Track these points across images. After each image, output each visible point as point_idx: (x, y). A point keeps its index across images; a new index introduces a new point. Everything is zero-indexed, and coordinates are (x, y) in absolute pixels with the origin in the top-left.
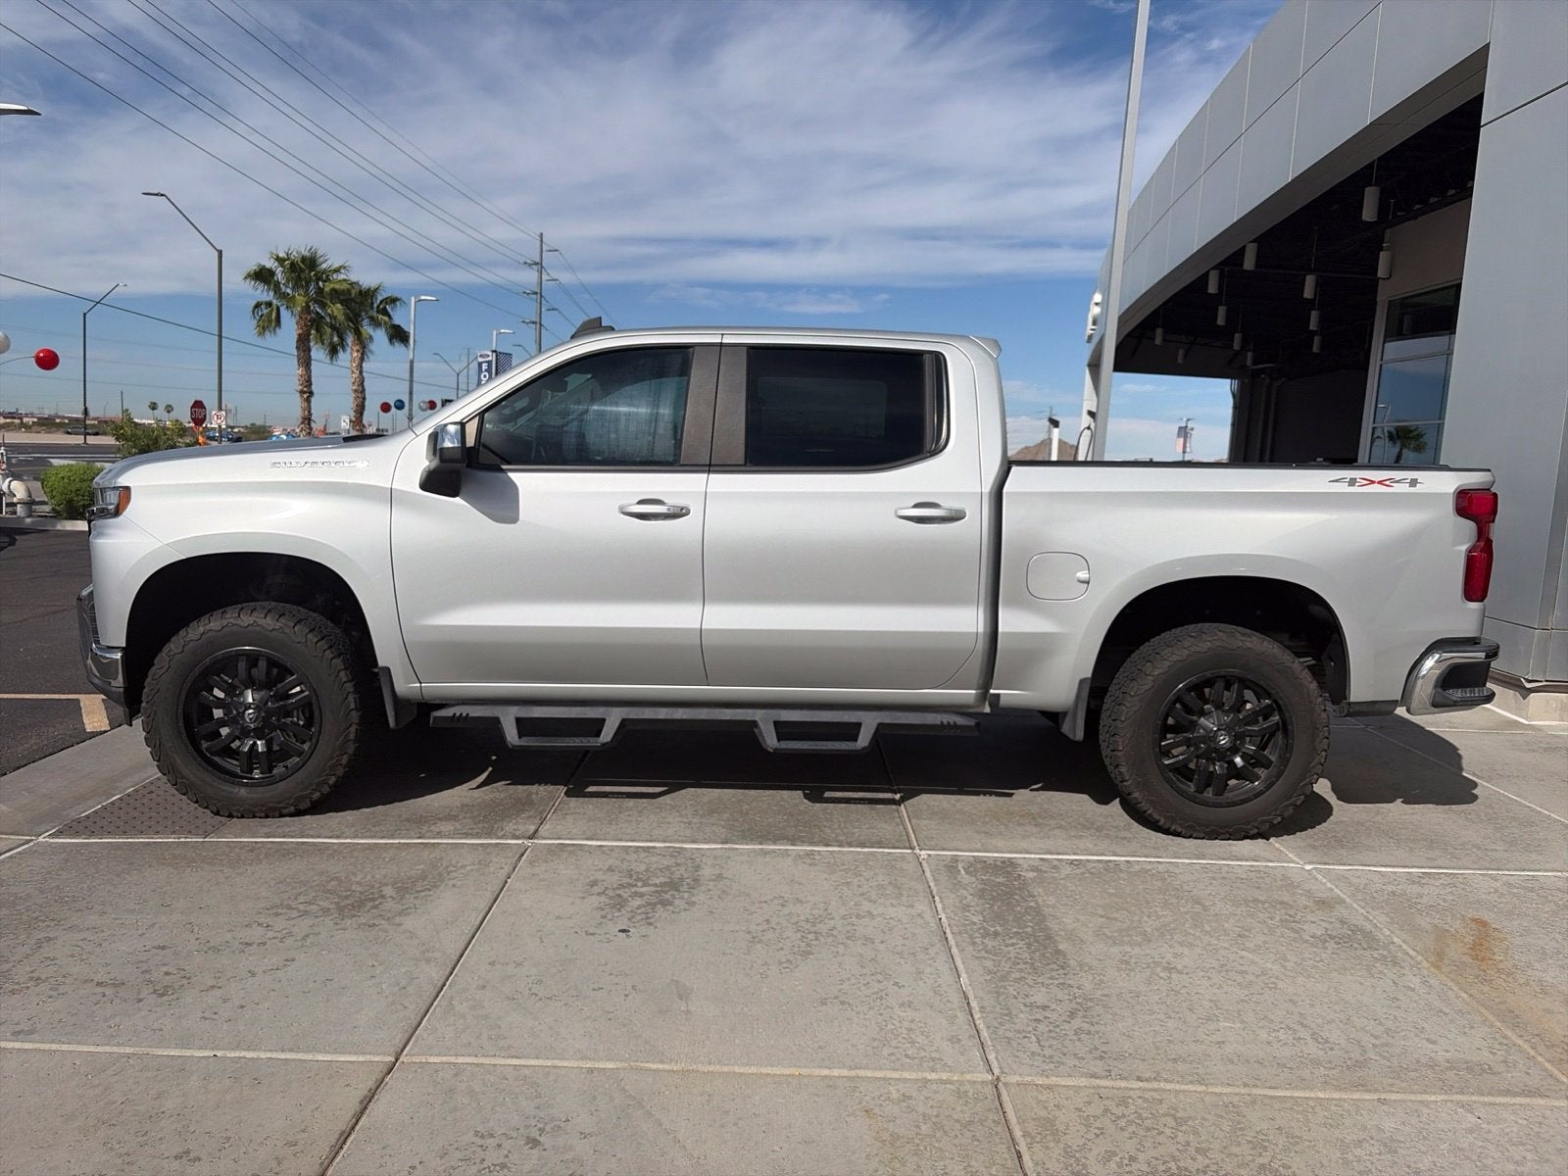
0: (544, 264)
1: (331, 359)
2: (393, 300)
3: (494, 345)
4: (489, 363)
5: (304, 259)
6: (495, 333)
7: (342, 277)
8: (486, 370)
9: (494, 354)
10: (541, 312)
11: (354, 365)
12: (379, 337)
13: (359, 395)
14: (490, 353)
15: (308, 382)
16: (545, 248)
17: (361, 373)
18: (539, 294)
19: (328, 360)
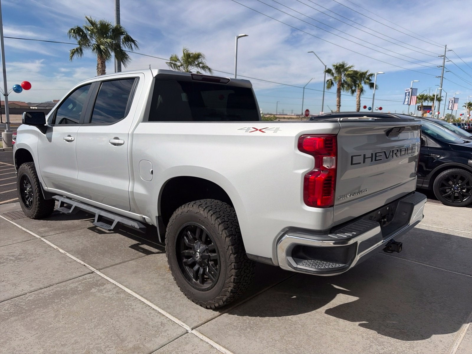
0: (446, 56)
1: (352, 94)
2: (371, 75)
3: (411, 86)
4: (409, 92)
5: (340, 65)
6: (412, 82)
7: (352, 69)
8: (408, 95)
9: (411, 89)
10: (443, 73)
11: (358, 96)
12: (366, 87)
13: (358, 105)
14: (409, 89)
15: (339, 102)
16: (447, 50)
17: (359, 98)
18: (443, 67)
19: (351, 95)
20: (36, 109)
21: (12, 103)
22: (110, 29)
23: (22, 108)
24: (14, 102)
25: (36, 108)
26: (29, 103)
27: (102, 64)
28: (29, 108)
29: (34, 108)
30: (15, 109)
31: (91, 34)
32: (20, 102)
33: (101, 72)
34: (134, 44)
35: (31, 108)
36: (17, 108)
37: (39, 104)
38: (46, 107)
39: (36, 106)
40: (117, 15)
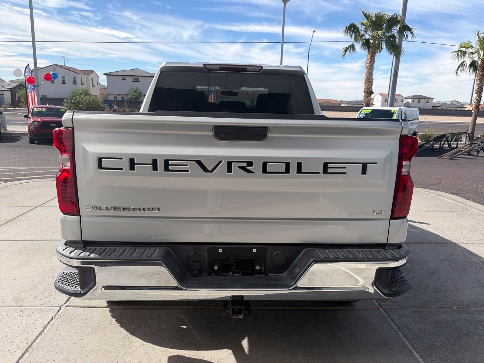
20: (346, 107)
21: (326, 101)
22: (385, 20)
23: (334, 105)
24: (328, 100)
25: (346, 105)
26: (342, 101)
27: (371, 58)
28: (340, 106)
29: (344, 105)
30: (328, 106)
31: (366, 28)
32: (333, 100)
33: (369, 67)
34: (411, 33)
35: (342, 105)
36: (329, 105)
37: (348, 102)
38: (355, 104)
39: (346, 104)
40: (404, 3)
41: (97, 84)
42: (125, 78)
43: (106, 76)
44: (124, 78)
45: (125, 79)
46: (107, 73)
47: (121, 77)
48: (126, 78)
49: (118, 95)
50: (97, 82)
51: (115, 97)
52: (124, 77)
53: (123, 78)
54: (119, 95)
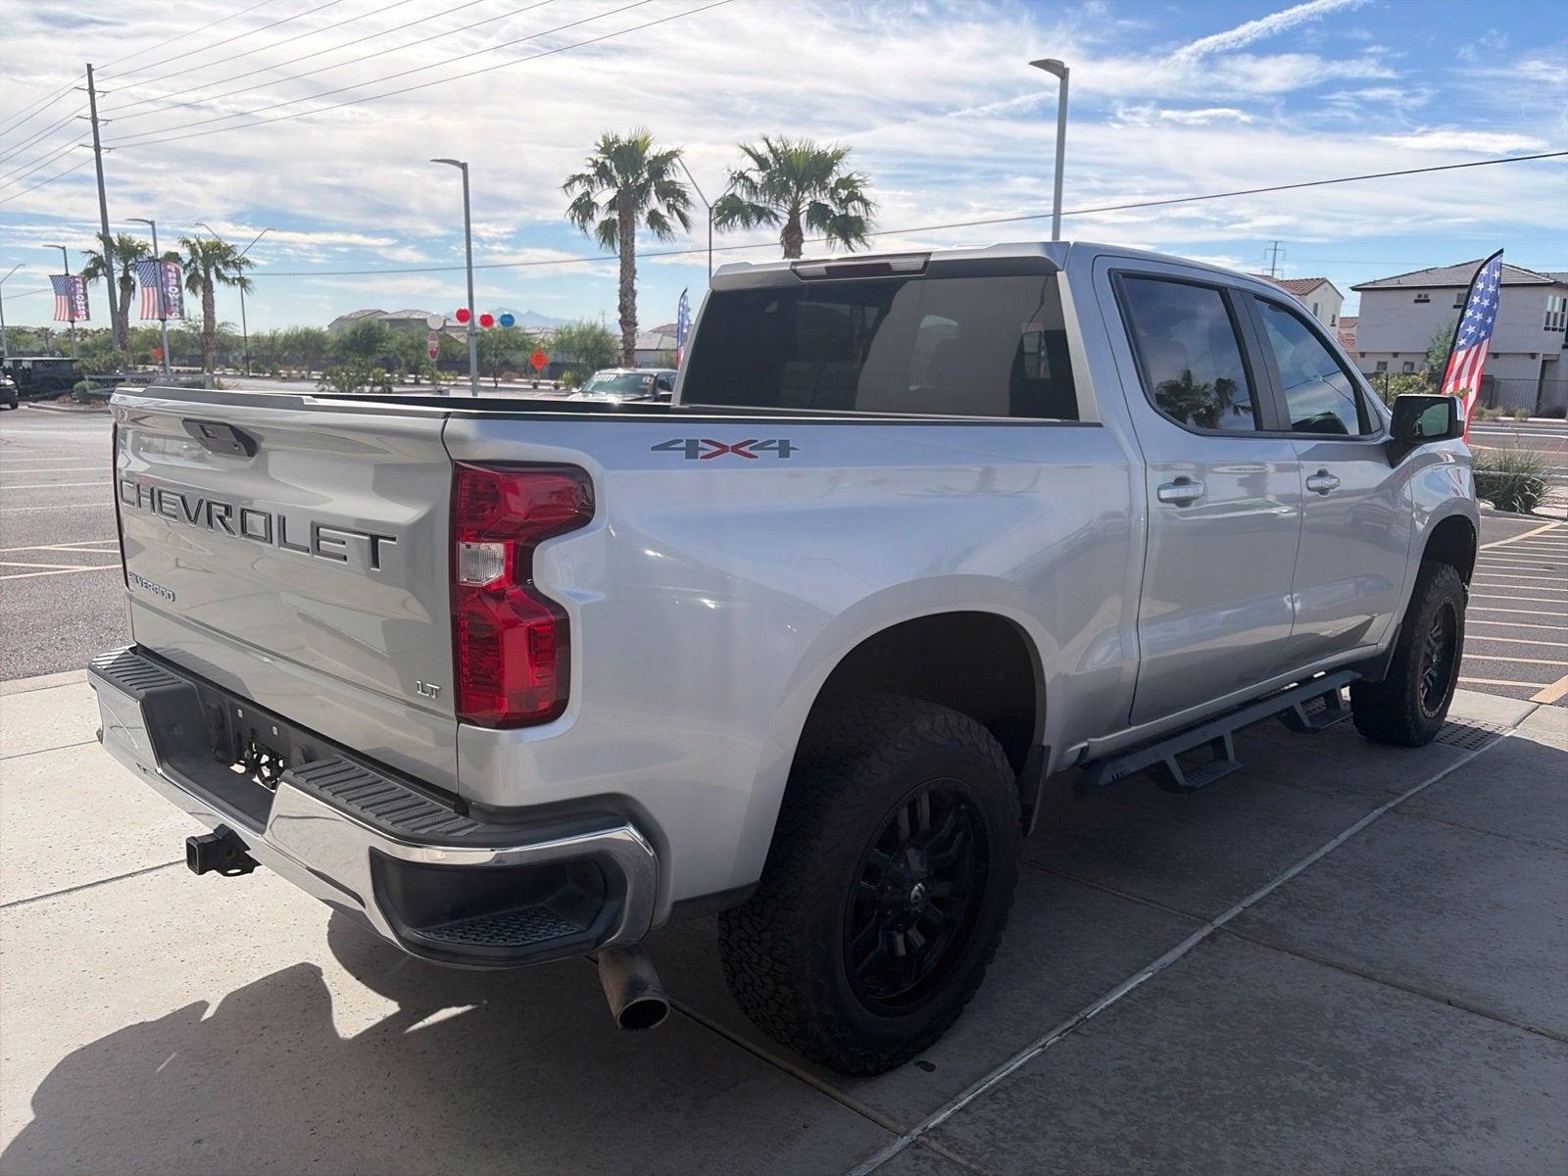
41: (1330, 322)
42: (1426, 296)
43: (1359, 294)
44: (1423, 298)
45: (1428, 301)
46: (1364, 284)
47: (1414, 295)
48: (1432, 295)
49: (1391, 356)
50: (1334, 317)
51: (1379, 363)
52: (1423, 292)
53: (1420, 296)
54: (1396, 355)
